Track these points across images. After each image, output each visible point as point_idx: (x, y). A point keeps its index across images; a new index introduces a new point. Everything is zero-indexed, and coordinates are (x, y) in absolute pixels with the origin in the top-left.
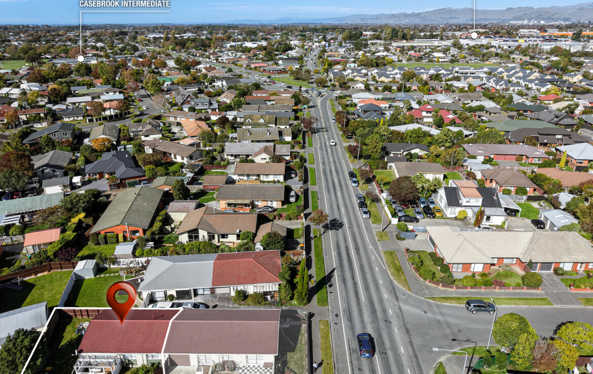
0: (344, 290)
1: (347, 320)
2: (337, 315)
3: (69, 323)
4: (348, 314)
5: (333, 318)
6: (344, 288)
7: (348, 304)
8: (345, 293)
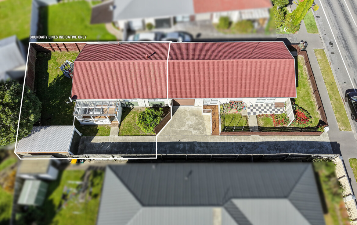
0: (331, 13)
1: (343, 49)
2: (331, 44)
3: (50, 58)
4: (343, 42)
5: (327, 47)
6: (331, 11)
7: (340, 30)
8: (334, 18)
